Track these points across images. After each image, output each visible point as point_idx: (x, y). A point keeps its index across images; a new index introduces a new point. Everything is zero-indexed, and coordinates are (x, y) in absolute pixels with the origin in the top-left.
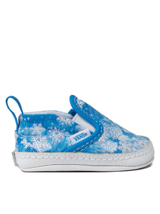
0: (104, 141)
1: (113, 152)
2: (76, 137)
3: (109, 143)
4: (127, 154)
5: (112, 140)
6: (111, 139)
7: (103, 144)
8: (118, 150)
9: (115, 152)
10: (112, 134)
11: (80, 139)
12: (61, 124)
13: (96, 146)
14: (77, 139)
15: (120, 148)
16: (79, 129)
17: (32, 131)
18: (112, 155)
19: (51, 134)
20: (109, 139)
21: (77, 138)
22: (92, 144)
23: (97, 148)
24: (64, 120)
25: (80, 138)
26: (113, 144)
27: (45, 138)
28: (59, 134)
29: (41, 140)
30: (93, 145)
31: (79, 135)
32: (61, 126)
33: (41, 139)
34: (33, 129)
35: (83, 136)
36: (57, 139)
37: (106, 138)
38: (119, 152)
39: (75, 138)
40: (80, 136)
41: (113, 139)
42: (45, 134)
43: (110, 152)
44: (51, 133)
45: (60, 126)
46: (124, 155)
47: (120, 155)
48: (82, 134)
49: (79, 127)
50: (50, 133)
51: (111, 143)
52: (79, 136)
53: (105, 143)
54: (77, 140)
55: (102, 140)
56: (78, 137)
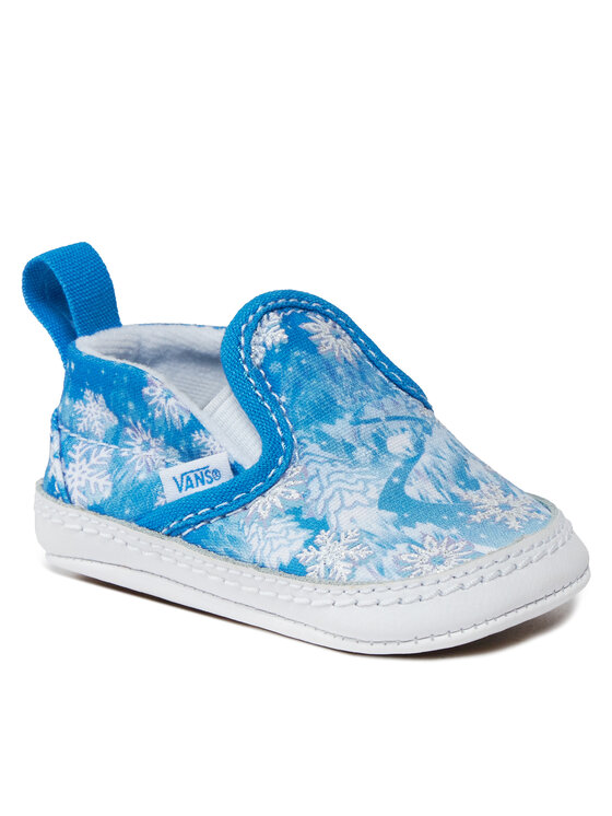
0: (265, 514)
1: (275, 565)
2: (182, 475)
3: (278, 525)
4: (322, 588)
5: (297, 520)
6: (295, 512)
7: (255, 525)
8: (295, 561)
9: (283, 569)
10: (314, 495)
11: (192, 486)
12: (153, 415)
13: (227, 531)
14: (184, 484)
15: (307, 558)
16: (202, 446)
17: (80, 416)
18: (270, 578)
19: (129, 443)
20: (287, 513)
21: (185, 480)
22: (224, 516)
23: (230, 537)
24: (162, 401)
25: (194, 482)
26: (292, 534)
27: (106, 453)
28: (151, 452)
29: (93, 461)
30: (220, 523)
31: (192, 471)
32: (152, 420)
33: (96, 456)
34: (82, 408)
35: (206, 478)
36: (138, 468)
37: (279, 504)
38: (295, 569)
39: (179, 480)
40: (196, 475)
41: (304, 517)
42: (115, 437)
43: (267, 564)
44: (130, 440)
45: (149, 420)
46: (308, 587)
47: (293, 583)
48: (204, 471)
49: (204, 439)
50: (128, 438)
51: (287, 529)
52: (192, 476)
53: (265, 524)
54: (184, 488)
55: (260, 510)
56: (189, 479)
